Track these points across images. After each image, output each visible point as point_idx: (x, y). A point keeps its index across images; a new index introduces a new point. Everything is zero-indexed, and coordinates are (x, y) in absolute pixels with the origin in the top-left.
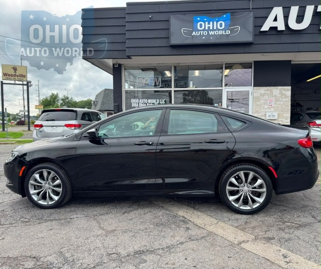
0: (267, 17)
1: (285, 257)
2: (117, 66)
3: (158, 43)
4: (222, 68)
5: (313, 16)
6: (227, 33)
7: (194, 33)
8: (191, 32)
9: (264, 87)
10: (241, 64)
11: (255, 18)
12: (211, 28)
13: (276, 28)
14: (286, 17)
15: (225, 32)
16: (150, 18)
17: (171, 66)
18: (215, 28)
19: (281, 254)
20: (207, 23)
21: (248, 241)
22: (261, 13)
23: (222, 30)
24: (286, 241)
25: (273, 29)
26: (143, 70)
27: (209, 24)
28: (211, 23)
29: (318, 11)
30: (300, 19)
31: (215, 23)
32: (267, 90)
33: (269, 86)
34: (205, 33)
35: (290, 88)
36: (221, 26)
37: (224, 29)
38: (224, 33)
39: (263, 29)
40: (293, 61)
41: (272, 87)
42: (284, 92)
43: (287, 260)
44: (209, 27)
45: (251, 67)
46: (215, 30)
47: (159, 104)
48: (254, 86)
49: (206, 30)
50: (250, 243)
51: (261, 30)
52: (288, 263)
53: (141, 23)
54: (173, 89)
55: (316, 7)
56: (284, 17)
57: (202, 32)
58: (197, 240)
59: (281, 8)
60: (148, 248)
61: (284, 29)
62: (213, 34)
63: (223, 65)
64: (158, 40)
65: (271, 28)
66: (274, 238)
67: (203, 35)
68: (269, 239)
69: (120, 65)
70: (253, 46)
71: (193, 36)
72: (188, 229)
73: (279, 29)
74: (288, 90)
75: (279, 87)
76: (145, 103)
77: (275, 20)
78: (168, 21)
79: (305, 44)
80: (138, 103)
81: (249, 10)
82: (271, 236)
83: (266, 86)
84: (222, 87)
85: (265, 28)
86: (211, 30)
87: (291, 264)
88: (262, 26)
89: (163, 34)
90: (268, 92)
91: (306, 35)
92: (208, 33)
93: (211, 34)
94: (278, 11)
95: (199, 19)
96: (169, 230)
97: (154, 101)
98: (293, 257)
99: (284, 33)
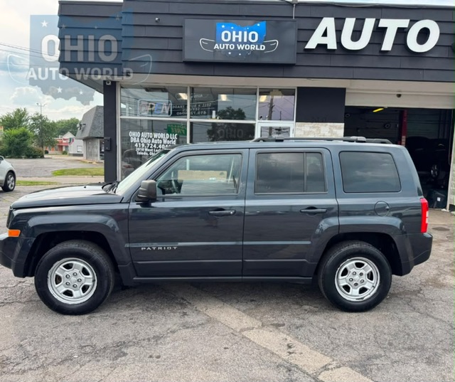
0: (315, 30)
1: (289, 347)
2: (110, 84)
3: (167, 56)
4: (256, 94)
5: (373, 31)
6: (261, 49)
7: (216, 46)
8: (212, 45)
9: (310, 123)
10: (280, 90)
11: (299, 29)
12: (240, 40)
13: (326, 45)
14: (339, 32)
15: (259, 47)
16: (156, 21)
17: (187, 88)
18: (245, 40)
19: (286, 344)
20: (234, 33)
21: (253, 328)
22: (306, 24)
23: (255, 43)
24: (297, 328)
25: (322, 47)
26: (148, 89)
27: (237, 34)
28: (240, 33)
29: (380, 26)
30: (356, 35)
31: (245, 33)
32: (314, 127)
33: (316, 122)
34: (232, 47)
35: (342, 125)
36: (253, 38)
37: (258, 43)
38: (257, 49)
39: (308, 46)
40: (349, 89)
41: (320, 124)
42: (335, 130)
43: (291, 350)
44: (237, 39)
45: (294, 95)
46: (245, 43)
47: (169, 139)
48: (296, 121)
49: (233, 43)
50: (254, 330)
51: (306, 47)
52: (290, 353)
53: (144, 28)
54: (188, 120)
55: (377, 21)
56: (336, 31)
57: (227, 45)
58: (193, 327)
59: (333, 19)
60: (131, 338)
61: (336, 48)
62: (242, 48)
63: (256, 89)
64: (167, 53)
65: (319, 46)
66: (284, 325)
67: (229, 50)
68: (277, 326)
69: (114, 83)
70: (295, 68)
71: (215, 50)
72: (185, 314)
73: (329, 47)
74: (340, 128)
75: (329, 124)
76: (149, 138)
77: (325, 34)
78: (182, 27)
79: (361, 70)
80: (140, 138)
81: (291, 19)
82: (282, 323)
83: (312, 122)
84: (254, 119)
85: (311, 44)
86: (239, 43)
87: (293, 355)
88: (307, 42)
89: (174, 45)
90: (314, 130)
91: (363, 57)
92: (236, 47)
93: (239, 48)
94: (328, 23)
95: (223, 26)
96: (161, 317)
97: (162, 135)
98: (299, 347)
99: (336, 53)
